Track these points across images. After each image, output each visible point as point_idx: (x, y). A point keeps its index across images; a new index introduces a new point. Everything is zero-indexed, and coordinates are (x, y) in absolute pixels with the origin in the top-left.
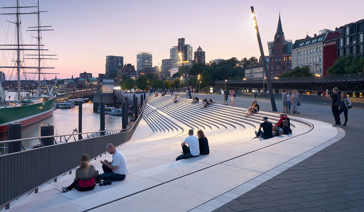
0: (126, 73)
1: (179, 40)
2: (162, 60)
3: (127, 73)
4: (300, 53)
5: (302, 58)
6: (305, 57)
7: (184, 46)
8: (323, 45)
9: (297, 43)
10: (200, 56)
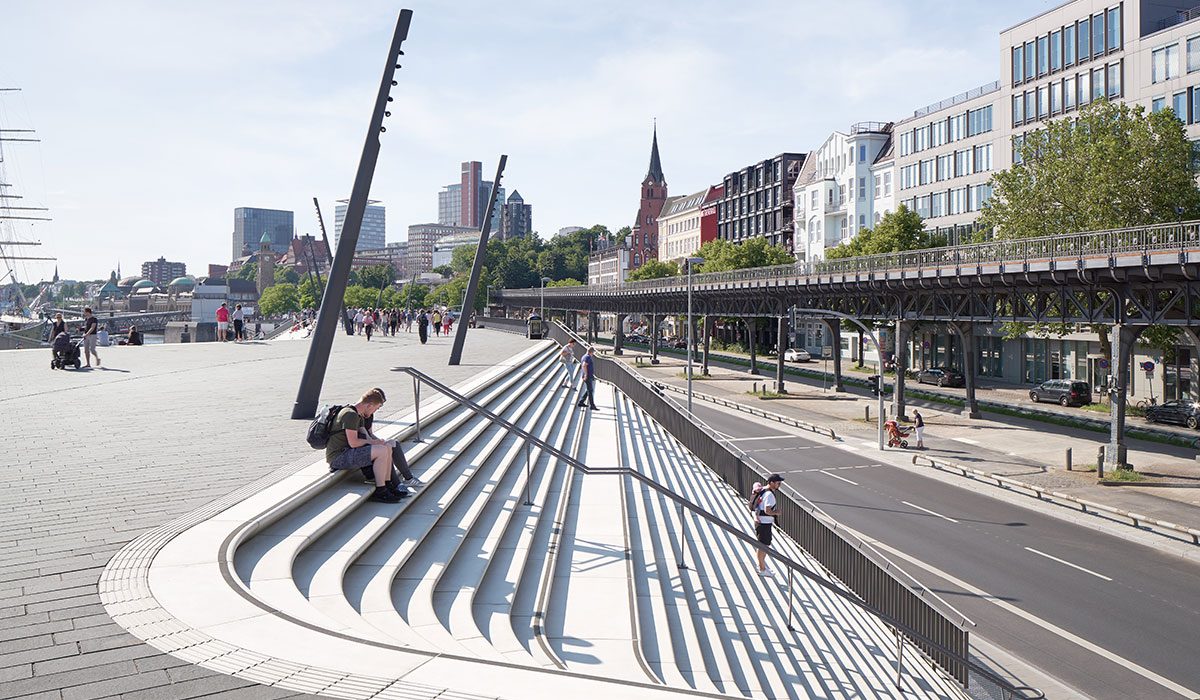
0: (296, 262)
1: (465, 166)
2: (410, 227)
3: (299, 263)
4: (671, 229)
5: (674, 240)
6: (678, 239)
7: (480, 184)
8: (700, 214)
9: (670, 204)
10: (517, 218)
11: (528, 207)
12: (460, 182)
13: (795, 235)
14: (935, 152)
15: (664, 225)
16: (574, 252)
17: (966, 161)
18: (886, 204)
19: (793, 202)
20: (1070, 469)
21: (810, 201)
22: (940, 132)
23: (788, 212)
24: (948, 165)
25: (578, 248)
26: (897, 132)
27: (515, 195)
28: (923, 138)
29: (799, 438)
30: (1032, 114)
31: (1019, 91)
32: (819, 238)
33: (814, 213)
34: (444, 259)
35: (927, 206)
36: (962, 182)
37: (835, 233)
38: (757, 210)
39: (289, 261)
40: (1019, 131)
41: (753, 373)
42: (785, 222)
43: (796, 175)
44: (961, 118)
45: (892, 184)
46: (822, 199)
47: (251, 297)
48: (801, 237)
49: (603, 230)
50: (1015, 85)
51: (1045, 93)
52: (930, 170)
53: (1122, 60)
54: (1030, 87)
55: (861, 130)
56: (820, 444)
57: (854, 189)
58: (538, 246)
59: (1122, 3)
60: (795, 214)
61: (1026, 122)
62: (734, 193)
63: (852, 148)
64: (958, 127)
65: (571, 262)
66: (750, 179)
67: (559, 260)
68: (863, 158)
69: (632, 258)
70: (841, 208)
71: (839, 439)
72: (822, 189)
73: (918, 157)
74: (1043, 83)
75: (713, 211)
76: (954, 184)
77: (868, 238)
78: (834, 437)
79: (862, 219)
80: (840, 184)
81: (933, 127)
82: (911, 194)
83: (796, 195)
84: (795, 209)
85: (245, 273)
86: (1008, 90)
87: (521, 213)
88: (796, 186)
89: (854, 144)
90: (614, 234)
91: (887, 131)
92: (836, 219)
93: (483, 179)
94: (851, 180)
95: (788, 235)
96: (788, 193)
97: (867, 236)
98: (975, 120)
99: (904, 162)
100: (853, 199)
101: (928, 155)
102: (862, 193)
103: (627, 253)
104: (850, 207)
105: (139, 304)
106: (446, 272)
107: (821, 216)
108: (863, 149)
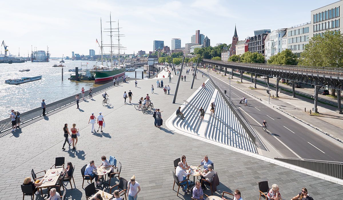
1: (196, 31)
2: (186, 44)
3: (165, 51)
4: (238, 48)
5: (239, 50)
6: (240, 50)
7: (199, 35)
8: (245, 45)
9: (238, 42)
10: (207, 42)
11: (209, 40)
12: (195, 34)
13: (265, 51)
14: (296, 36)
15: (237, 47)
16: (219, 50)
17: (303, 39)
18: (285, 47)
19: (264, 44)
20: (305, 111)
21: (268, 45)
22: (297, 32)
23: (263, 46)
24: (299, 39)
25: (220, 49)
26: (287, 31)
27: (207, 37)
28: (293, 33)
29: (254, 100)
30: (318, 29)
31: (315, 24)
32: (270, 53)
33: (269, 47)
34: (192, 51)
35: (294, 48)
36: (302, 43)
37: (274, 52)
38: (257, 45)
39: (163, 51)
40: (315, 33)
41: (252, 82)
42: (263, 48)
43: (265, 38)
44: (302, 29)
45: (286, 42)
46: (271, 44)
47: (157, 59)
48: (266, 52)
49: (226, 45)
50: (314, 23)
51: (321, 25)
52: (295, 40)
53: (339, 19)
54: (318, 24)
55: (279, 30)
56: (258, 101)
57: (277, 43)
58: (212, 49)
59: (339, 6)
60: (265, 47)
61: (317, 31)
62: (252, 41)
63: (277, 34)
64: (301, 31)
65: (218, 53)
66: (255, 39)
67: (216, 52)
68: (280, 36)
69: (231, 53)
70: (275, 47)
71: (262, 101)
72: (271, 42)
73: (292, 37)
74: (321, 23)
75: (247, 45)
76: (300, 43)
77: (279, 55)
78: (261, 100)
79: (279, 49)
80: (275, 41)
81: (295, 31)
82: (290, 45)
83: (265, 43)
84: (265, 46)
85: (155, 53)
86: (313, 24)
87: (208, 41)
88: (265, 41)
89: (278, 33)
90: (228, 45)
91: (286, 30)
92: (273, 49)
93: (200, 34)
94: (277, 41)
95: (263, 52)
96: (263, 43)
97: (279, 54)
98: (305, 30)
99: (289, 38)
100: (277, 45)
101: (294, 37)
102: (279, 44)
103: (229, 52)
104: (277, 47)
105: (138, 60)
106: (193, 54)
107: (270, 48)
108: (279, 35)
